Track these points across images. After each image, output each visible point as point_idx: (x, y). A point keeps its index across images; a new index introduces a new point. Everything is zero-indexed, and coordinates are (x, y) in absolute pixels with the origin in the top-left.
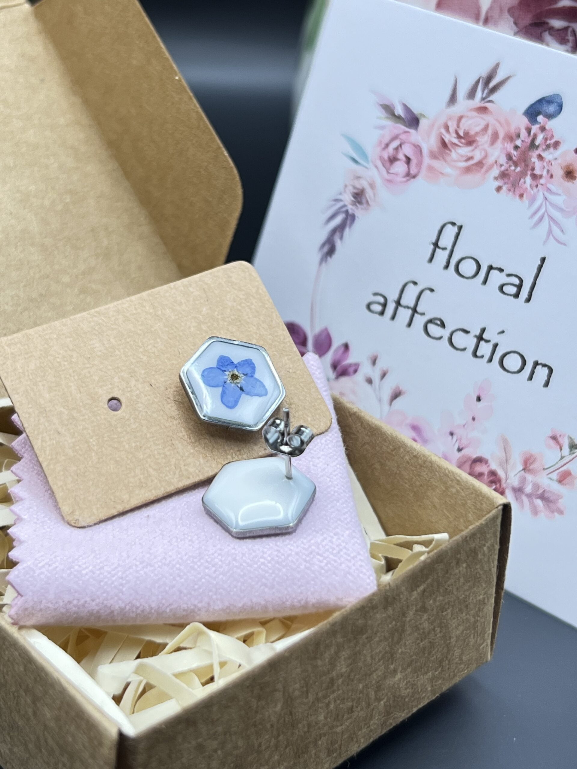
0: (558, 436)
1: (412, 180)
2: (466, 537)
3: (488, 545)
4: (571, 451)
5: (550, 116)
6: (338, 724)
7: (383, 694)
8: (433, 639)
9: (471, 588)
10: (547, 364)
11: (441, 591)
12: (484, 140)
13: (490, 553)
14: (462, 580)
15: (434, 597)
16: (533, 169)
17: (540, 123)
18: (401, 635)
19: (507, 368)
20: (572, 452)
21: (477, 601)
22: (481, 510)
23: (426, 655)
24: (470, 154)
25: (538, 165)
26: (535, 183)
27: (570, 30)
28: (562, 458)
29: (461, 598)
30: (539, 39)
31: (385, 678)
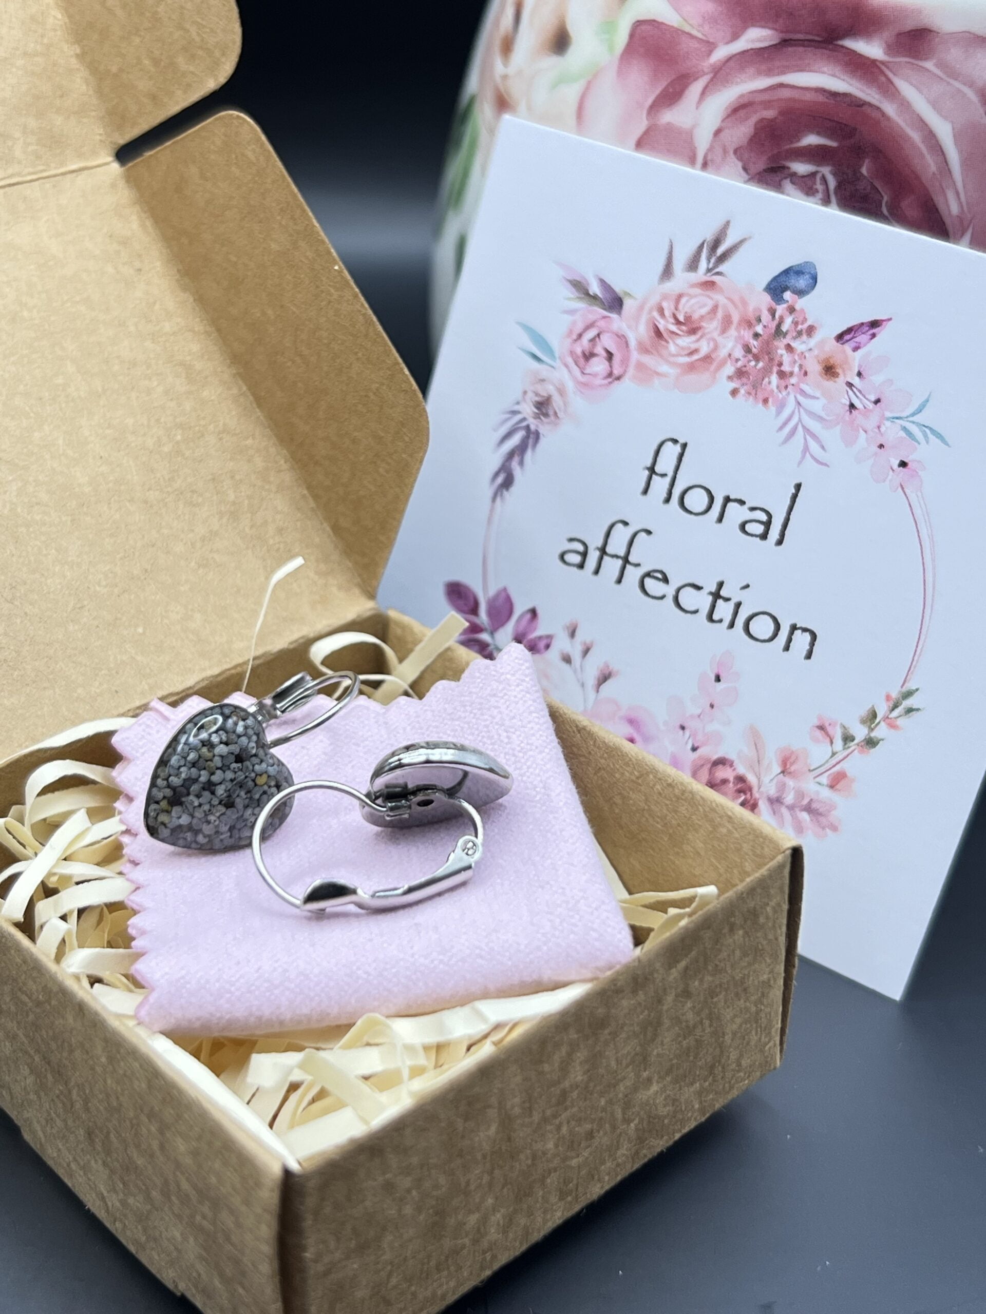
0: (827, 725)
1: (616, 382)
2: (742, 893)
3: (772, 903)
4: (845, 744)
5: (800, 293)
6: (573, 1154)
7: (633, 1113)
8: (700, 1036)
9: (750, 964)
10: (809, 627)
11: (710, 968)
12: (712, 327)
13: (776, 916)
14: (738, 953)
15: (701, 976)
16: (780, 364)
17: (788, 301)
18: (656, 1030)
19: (754, 635)
20: (847, 746)
21: (759, 982)
22: (762, 856)
23: (691, 1058)
24: (694, 346)
25: (786, 358)
26: (783, 383)
27: (818, 177)
28: (834, 754)
29: (737, 978)
30: (778, 188)
31: (635, 1089)
